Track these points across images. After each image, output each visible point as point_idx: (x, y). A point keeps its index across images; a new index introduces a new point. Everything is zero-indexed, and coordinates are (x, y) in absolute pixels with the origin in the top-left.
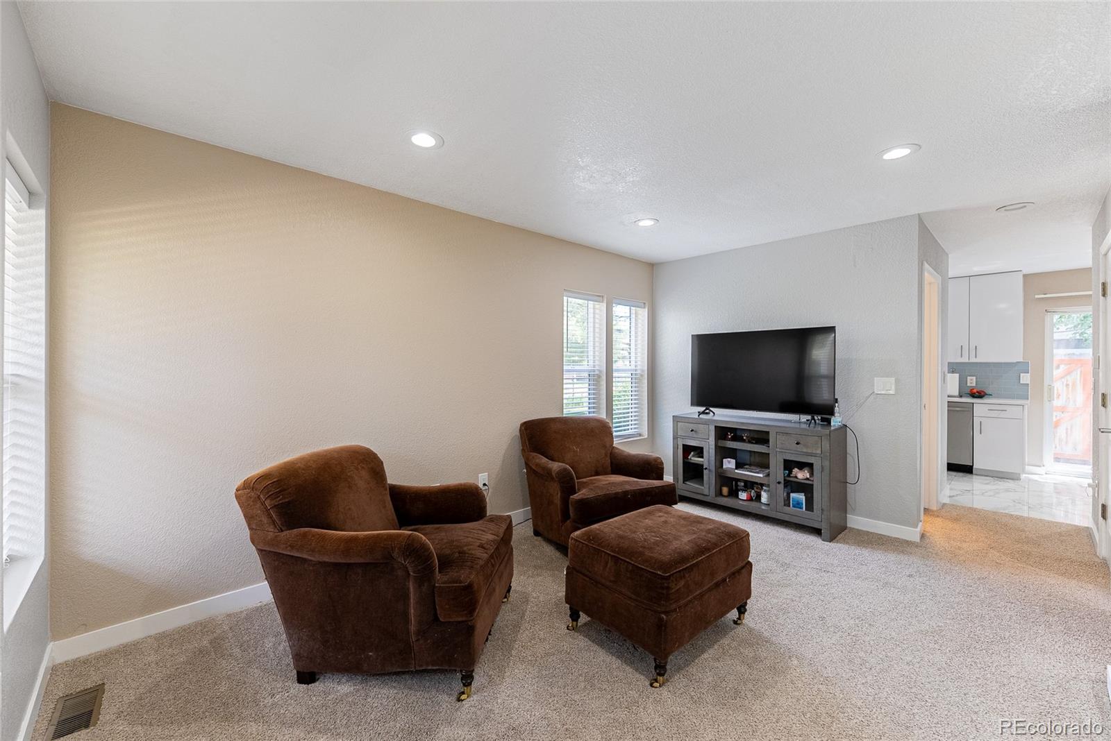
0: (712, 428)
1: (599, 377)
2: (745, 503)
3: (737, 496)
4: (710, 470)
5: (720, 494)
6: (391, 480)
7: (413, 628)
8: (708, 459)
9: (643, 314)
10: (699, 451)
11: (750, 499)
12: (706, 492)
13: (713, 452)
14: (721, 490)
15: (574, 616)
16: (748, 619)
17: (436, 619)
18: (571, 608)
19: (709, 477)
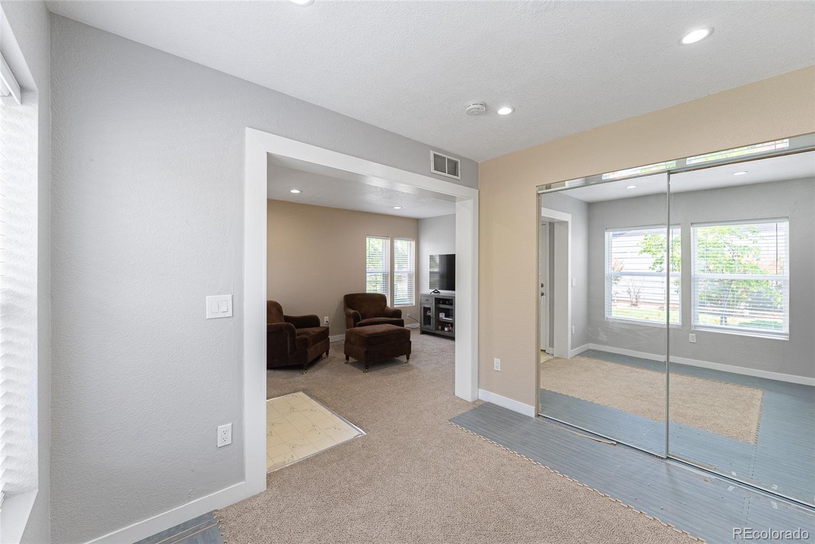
0: (434, 299)
1: (387, 275)
2: (447, 333)
3: (444, 329)
4: (433, 318)
5: (437, 329)
6: (285, 314)
7: (289, 352)
8: (432, 314)
9: (413, 243)
10: (429, 309)
11: (449, 331)
12: (432, 328)
13: (434, 309)
14: (438, 327)
15: (347, 358)
16: (410, 362)
17: (296, 349)
18: (346, 356)
19: (433, 321)
